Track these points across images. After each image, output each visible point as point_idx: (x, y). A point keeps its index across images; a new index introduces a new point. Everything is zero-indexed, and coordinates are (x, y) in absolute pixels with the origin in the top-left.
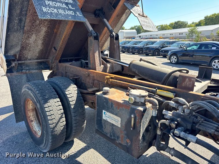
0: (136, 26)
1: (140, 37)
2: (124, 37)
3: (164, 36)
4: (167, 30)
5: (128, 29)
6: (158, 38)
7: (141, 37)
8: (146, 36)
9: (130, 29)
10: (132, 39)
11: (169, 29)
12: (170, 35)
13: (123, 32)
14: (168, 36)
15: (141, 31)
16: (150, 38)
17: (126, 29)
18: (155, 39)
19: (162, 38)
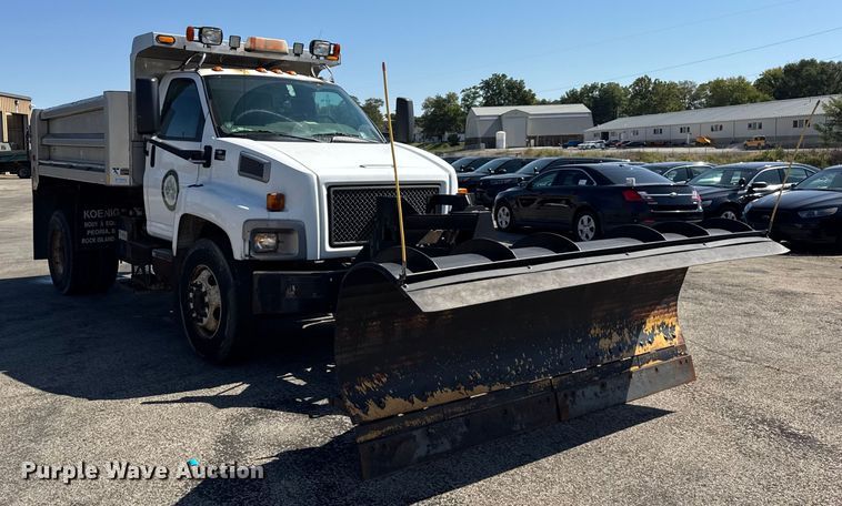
0: (594, 87)
1: (605, 135)
2: (530, 138)
3: (715, 135)
4: (743, 103)
5: (556, 103)
6: (692, 141)
7: (611, 138)
8: (636, 133)
9: (563, 101)
10: (565, 147)
11: (752, 100)
12: (750, 126)
13: (526, 115)
14: (739, 135)
15: (619, 109)
16: (652, 144)
17: (544, 103)
18: (676, 145)
19: (707, 145)
